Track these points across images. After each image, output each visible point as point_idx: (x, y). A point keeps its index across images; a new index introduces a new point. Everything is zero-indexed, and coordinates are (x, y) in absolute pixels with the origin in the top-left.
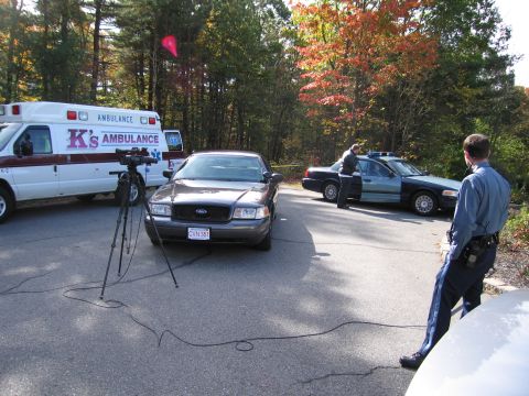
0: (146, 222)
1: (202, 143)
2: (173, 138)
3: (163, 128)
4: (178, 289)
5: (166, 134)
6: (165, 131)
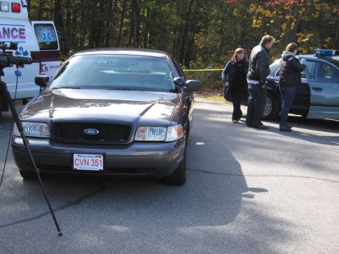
0: (15, 147)
1: (83, 40)
2: (46, 32)
3: (31, 18)
4: (61, 238)
5: (36, 26)
6: (34, 22)
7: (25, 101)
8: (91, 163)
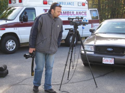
0: (82, 54)
1: (108, 15)
2: (94, 13)
3: (89, 8)
4: (97, 88)
5: (90, 11)
6: (90, 9)
7: (86, 38)
8: (109, 61)
